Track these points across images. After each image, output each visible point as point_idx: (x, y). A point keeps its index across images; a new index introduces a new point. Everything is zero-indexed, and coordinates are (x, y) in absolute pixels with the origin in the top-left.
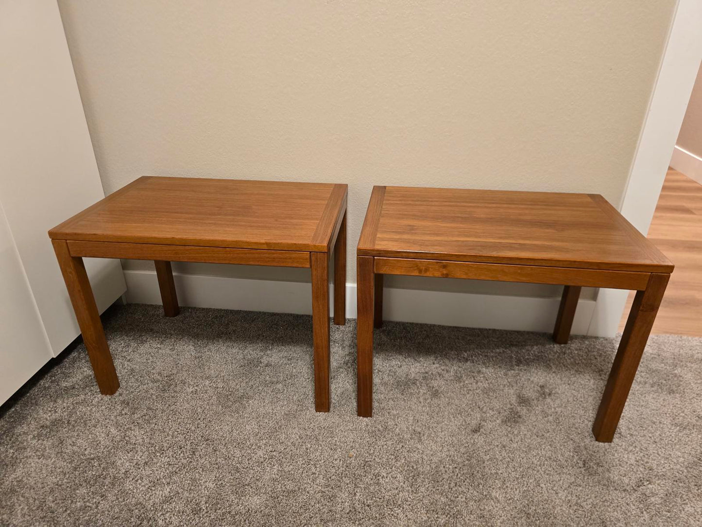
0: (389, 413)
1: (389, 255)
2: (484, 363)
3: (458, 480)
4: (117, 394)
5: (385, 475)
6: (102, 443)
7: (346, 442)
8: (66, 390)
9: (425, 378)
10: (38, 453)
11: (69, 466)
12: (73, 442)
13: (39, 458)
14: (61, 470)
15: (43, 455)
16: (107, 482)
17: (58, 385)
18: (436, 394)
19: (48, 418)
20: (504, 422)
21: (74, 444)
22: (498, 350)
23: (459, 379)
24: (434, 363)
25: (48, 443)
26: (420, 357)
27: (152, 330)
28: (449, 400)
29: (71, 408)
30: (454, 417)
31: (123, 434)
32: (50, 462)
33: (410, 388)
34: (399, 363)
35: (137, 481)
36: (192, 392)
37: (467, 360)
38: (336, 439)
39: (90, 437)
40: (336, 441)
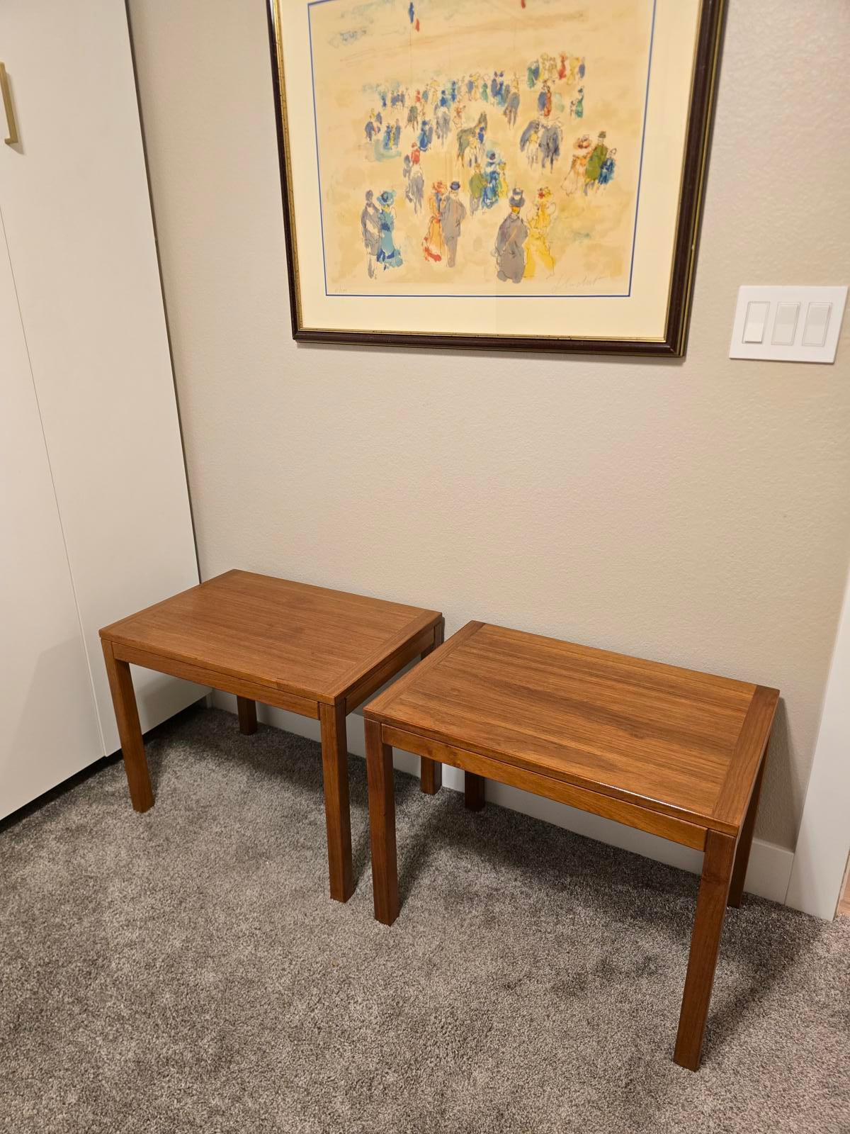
0: (414, 927)
1: (396, 724)
2: (586, 900)
3: (441, 1040)
4: (146, 814)
5: (360, 1001)
6: (108, 863)
7: (341, 947)
8: (107, 795)
9: (489, 896)
10: (51, 856)
11: (69, 878)
12: (84, 854)
13: (49, 862)
14: (60, 880)
15: (54, 859)
16: (90, 906)
17: (102, 788)
18: (490, 921)
19: (76, 821)
20: (554, 989)
21: (83, 857)
22: (620, 887)
23: (535, 911)
24: (516, 880)
25: (63, 848)
26: (503, 866)
27: (217, 746)
28: (502, 935)
29: (100, 816)
30: (492, 959)
31: (130, 860)
32: (56, 868)
33: (461, 904)
34: (469, 866)
35: (116, 914)
36: (217, 833)
37: (564, 888)
38: (333, 938)
39: (100, 854)
40: (331, 940)
